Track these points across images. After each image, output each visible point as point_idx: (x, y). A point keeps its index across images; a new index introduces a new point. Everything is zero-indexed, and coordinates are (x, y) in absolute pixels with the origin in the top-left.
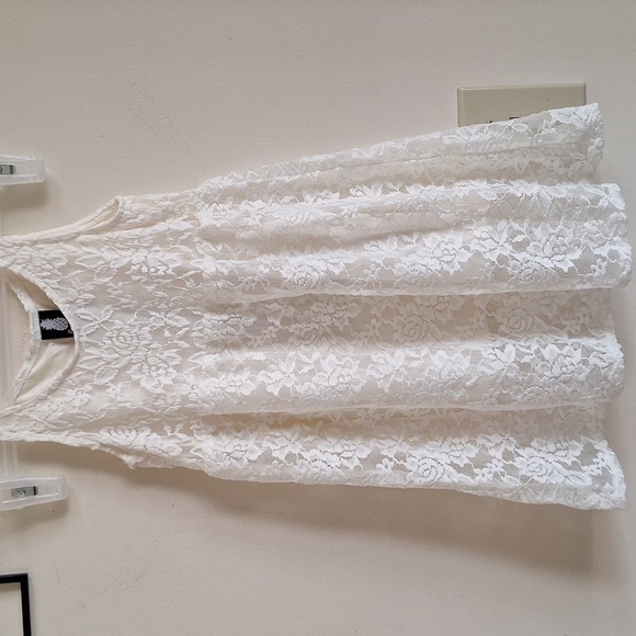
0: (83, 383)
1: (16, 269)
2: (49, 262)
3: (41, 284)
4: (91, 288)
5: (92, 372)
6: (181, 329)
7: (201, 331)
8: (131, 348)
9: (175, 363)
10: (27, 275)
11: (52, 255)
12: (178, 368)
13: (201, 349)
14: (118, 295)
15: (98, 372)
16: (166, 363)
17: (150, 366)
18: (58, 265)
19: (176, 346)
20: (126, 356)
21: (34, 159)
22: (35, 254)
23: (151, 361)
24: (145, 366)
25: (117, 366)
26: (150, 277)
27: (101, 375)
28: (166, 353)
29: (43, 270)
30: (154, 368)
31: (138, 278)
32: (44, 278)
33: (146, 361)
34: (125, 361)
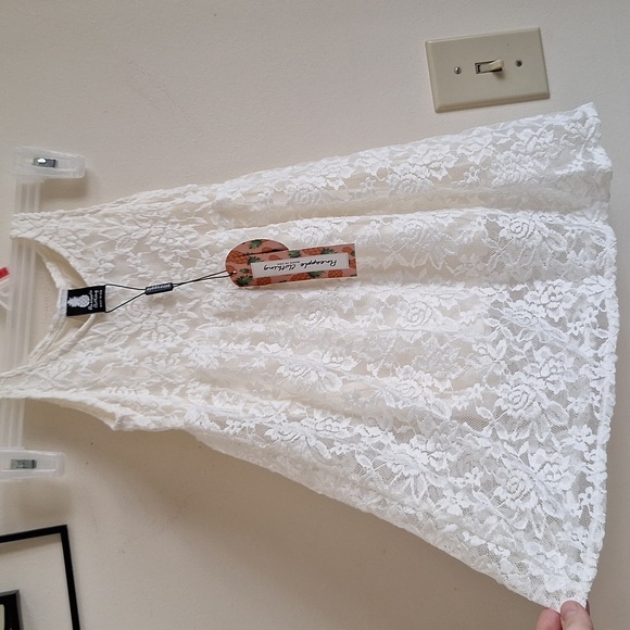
0: (94, 346)
1: (42, 240)
2: (74, 233)
3: (65, 253)
4: (112, 257)
5: (104, 337)
6: (191, 300)
7: (210, 303)
8: (144, 316)
9: (184, 331)
10: (52, 245)
11: (78, 226)
12: (185, 336)
13: (208, 321)
14: (137, 265)
15: (110, 337)
16: (174, 331)
17: (159, 334)
18: (82, 235)
19: (185, 316)
20: (137, 323)
21: (76, 156)
22: (61, 226)
23: (160, 329)
24: (154, 334)
25: (128, 332)
26: (168, 248)
27: (113, 340)
28: (176, 323)
29: (69, 240)
30: (162, 336)
31: (157, 248)
32: (68, 248)
33: (155, 329)
34: (136, 328)
